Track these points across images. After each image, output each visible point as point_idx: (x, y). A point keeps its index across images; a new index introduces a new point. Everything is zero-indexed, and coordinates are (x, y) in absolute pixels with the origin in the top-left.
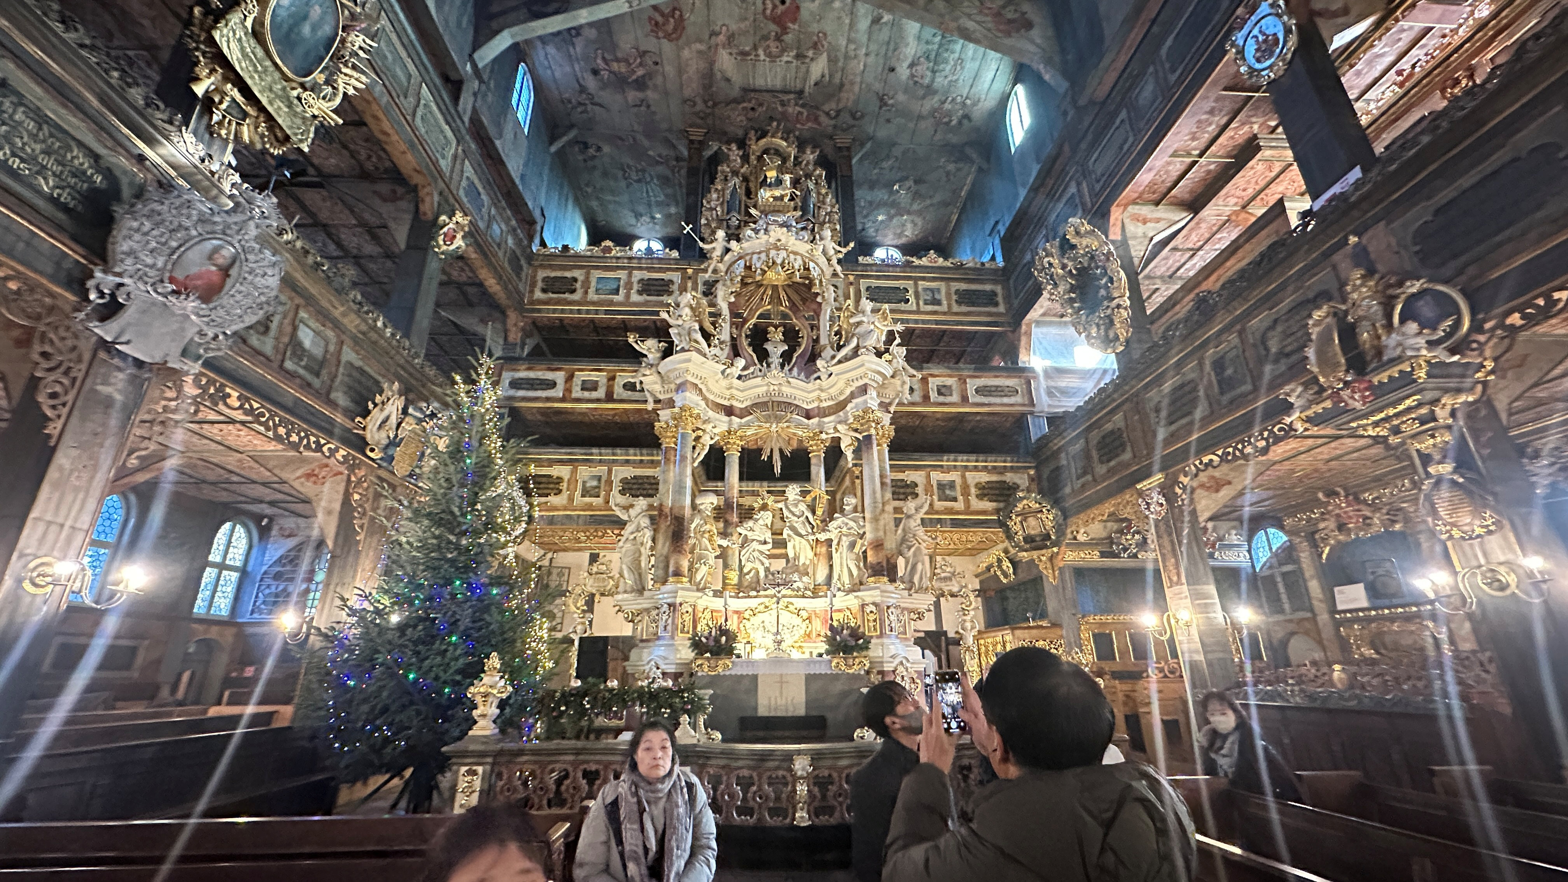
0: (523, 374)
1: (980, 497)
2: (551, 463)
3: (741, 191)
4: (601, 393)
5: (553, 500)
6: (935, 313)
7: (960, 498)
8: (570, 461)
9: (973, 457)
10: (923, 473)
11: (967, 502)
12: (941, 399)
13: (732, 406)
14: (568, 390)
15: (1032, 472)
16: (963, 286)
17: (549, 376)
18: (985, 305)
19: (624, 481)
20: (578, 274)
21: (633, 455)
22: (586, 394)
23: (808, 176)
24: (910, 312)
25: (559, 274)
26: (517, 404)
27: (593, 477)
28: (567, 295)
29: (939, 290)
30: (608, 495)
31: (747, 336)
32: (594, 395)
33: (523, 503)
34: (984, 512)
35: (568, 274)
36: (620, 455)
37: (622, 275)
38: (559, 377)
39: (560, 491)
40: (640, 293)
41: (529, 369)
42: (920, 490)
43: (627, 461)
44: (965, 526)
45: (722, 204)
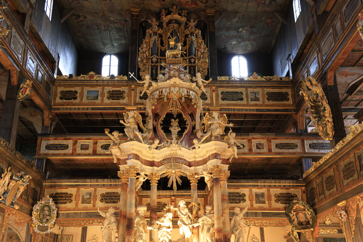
0: (52, 142)
1: (277, 201)
2: (67, 187)
3: (158, 43)
4: (90, 151)
5: (68, 205)
6: (256, 105)
7: (267, 202)
8: (76, 186)
9: (274, 181)
10: (248, 189)
11: (270, 204)
12: (258, 151)
13: (153, 161)
14: (74, 150)
15: (303, 188)
16: (271, 90)
17: (65, 142)
18: (282, 100)
19: (103, 195)
20: (78, 89)
21: (106, 182)
22: (83, 152)
23: (192, 34)
24: (244, 105)
25: (68, 89)
26: (49, 158)
27: (87, 194)
28: (72, 100)
29: (258, 93)
30: (94, 202)
31: (161, 125)
32: (87, 152)
33: (54, 208)
34: (278, 209)
35: (72, 89)
36: (101, 182)
37: (99, 89)
38: (70, 143)
39: (72, 201)
40: (108, 98)
41: (55, 139)
42: (247, 198)
43: (104, 185)
44: (269, 216)
45: (149, 49)
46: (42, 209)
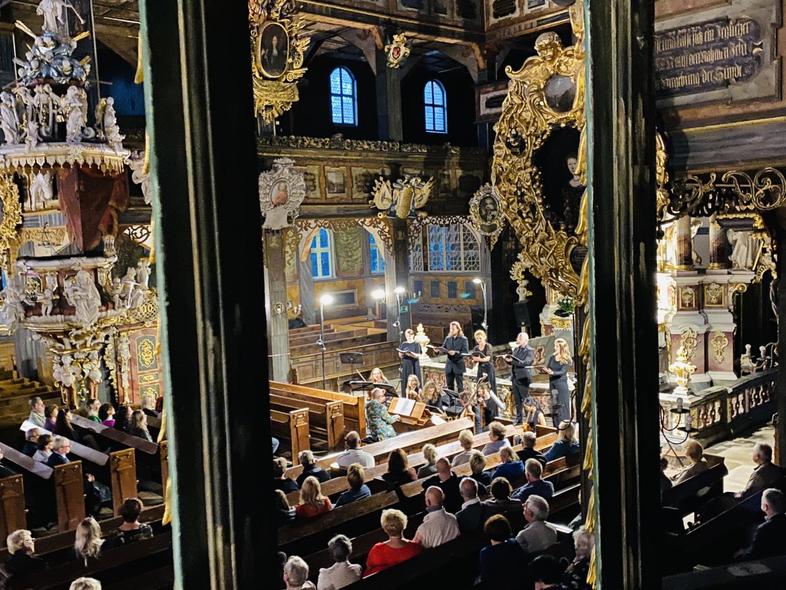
0: (492, 94)
28: (510, 16)
46: (483, 203)
